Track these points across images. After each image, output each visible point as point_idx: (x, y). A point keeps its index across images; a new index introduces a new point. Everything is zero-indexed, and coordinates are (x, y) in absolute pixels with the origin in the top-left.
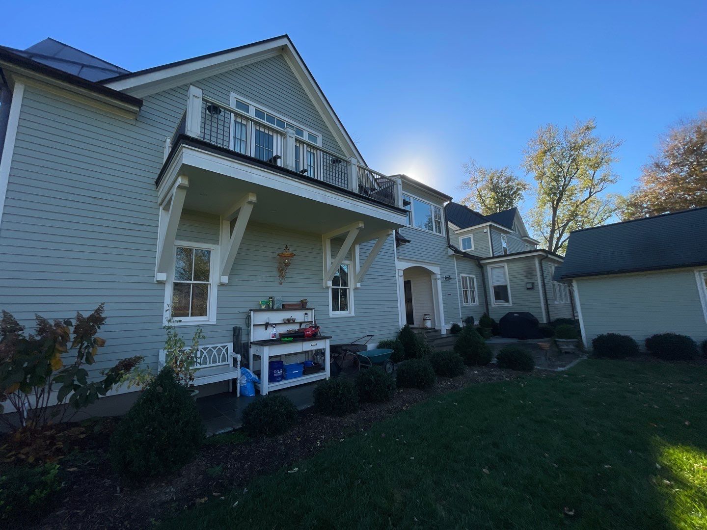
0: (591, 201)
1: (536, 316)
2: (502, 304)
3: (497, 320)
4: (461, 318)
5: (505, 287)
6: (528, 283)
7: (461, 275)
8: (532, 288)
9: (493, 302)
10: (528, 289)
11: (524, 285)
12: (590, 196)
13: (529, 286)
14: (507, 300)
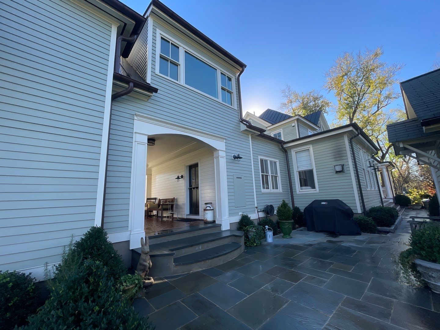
0: (379, 114)
1: (348, 205)
2: (308, 190)
3: (302, 209)
4: (256, 208)
5: (311, 172)
6: (336, 165)
7: (260, 157)
8: (342, 171)
9: (298, 189)
10: (337, 172)
11: (332, 168)
12: (378, 110)
13: (339, 168)
14: (313, 187)
